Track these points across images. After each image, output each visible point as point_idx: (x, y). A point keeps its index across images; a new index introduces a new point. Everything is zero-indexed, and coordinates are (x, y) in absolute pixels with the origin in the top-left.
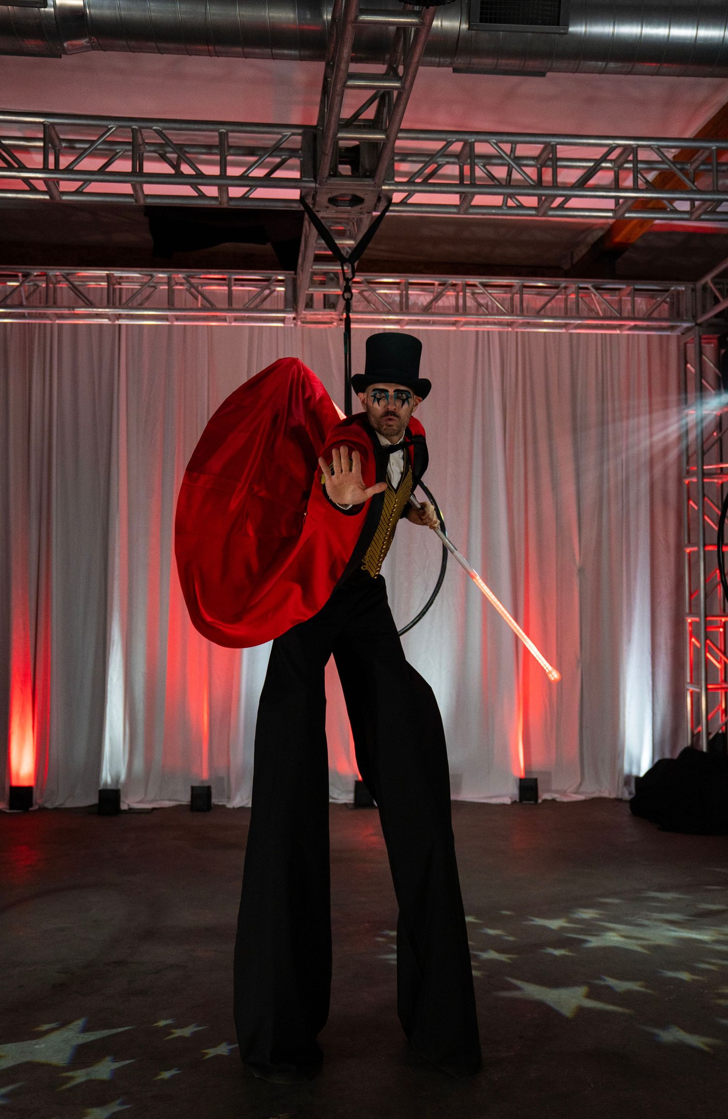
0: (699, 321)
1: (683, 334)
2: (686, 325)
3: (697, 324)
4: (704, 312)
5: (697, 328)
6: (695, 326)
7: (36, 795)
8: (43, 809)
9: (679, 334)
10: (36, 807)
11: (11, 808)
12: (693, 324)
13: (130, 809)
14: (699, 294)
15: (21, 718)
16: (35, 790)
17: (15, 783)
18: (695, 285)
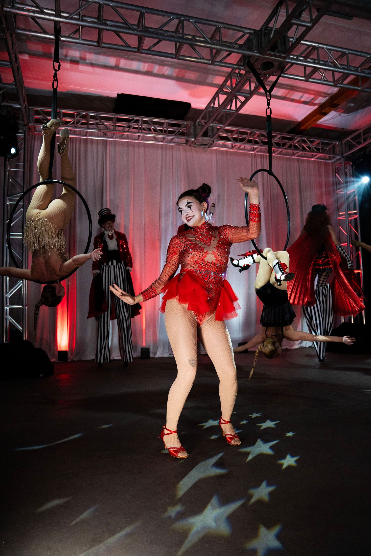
0: (344, 155)
1: (334, 162)
2: (338, 157)
3: (343, 157)
4: (346, 152)
5: (343, 158)
6: (342, 157)
7: (69, 355)
8: (73, 361)
9: (333, 162)
10: (70, 360)
11: (58, 361)
12: (341, 157)
13: (114, 359)
14: (344, 145)
15: (61, 320)
16: (68, 352)
17: (59, 349)
18: (341, 142)
